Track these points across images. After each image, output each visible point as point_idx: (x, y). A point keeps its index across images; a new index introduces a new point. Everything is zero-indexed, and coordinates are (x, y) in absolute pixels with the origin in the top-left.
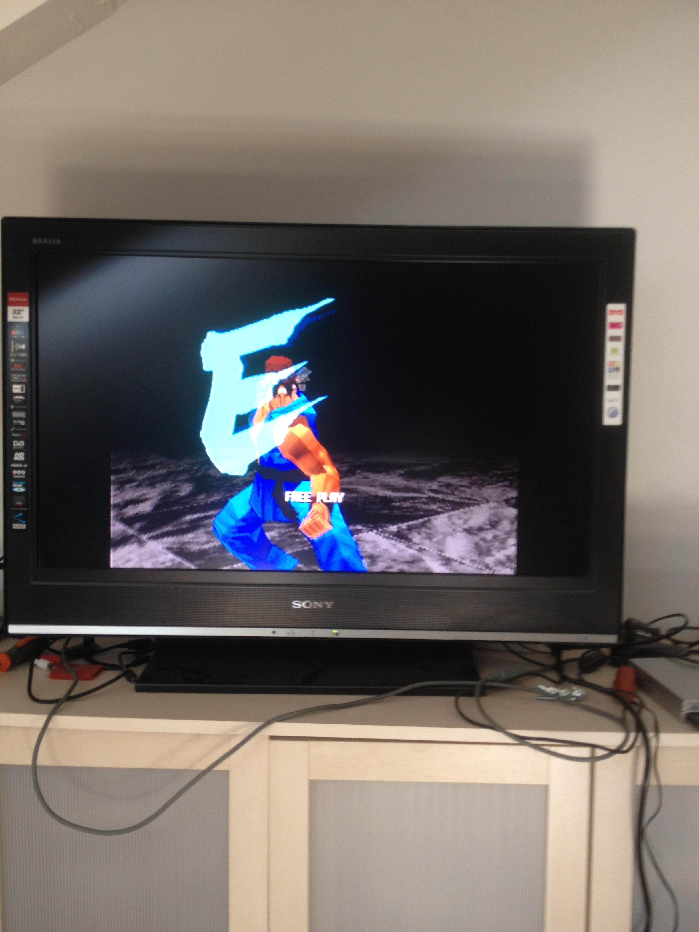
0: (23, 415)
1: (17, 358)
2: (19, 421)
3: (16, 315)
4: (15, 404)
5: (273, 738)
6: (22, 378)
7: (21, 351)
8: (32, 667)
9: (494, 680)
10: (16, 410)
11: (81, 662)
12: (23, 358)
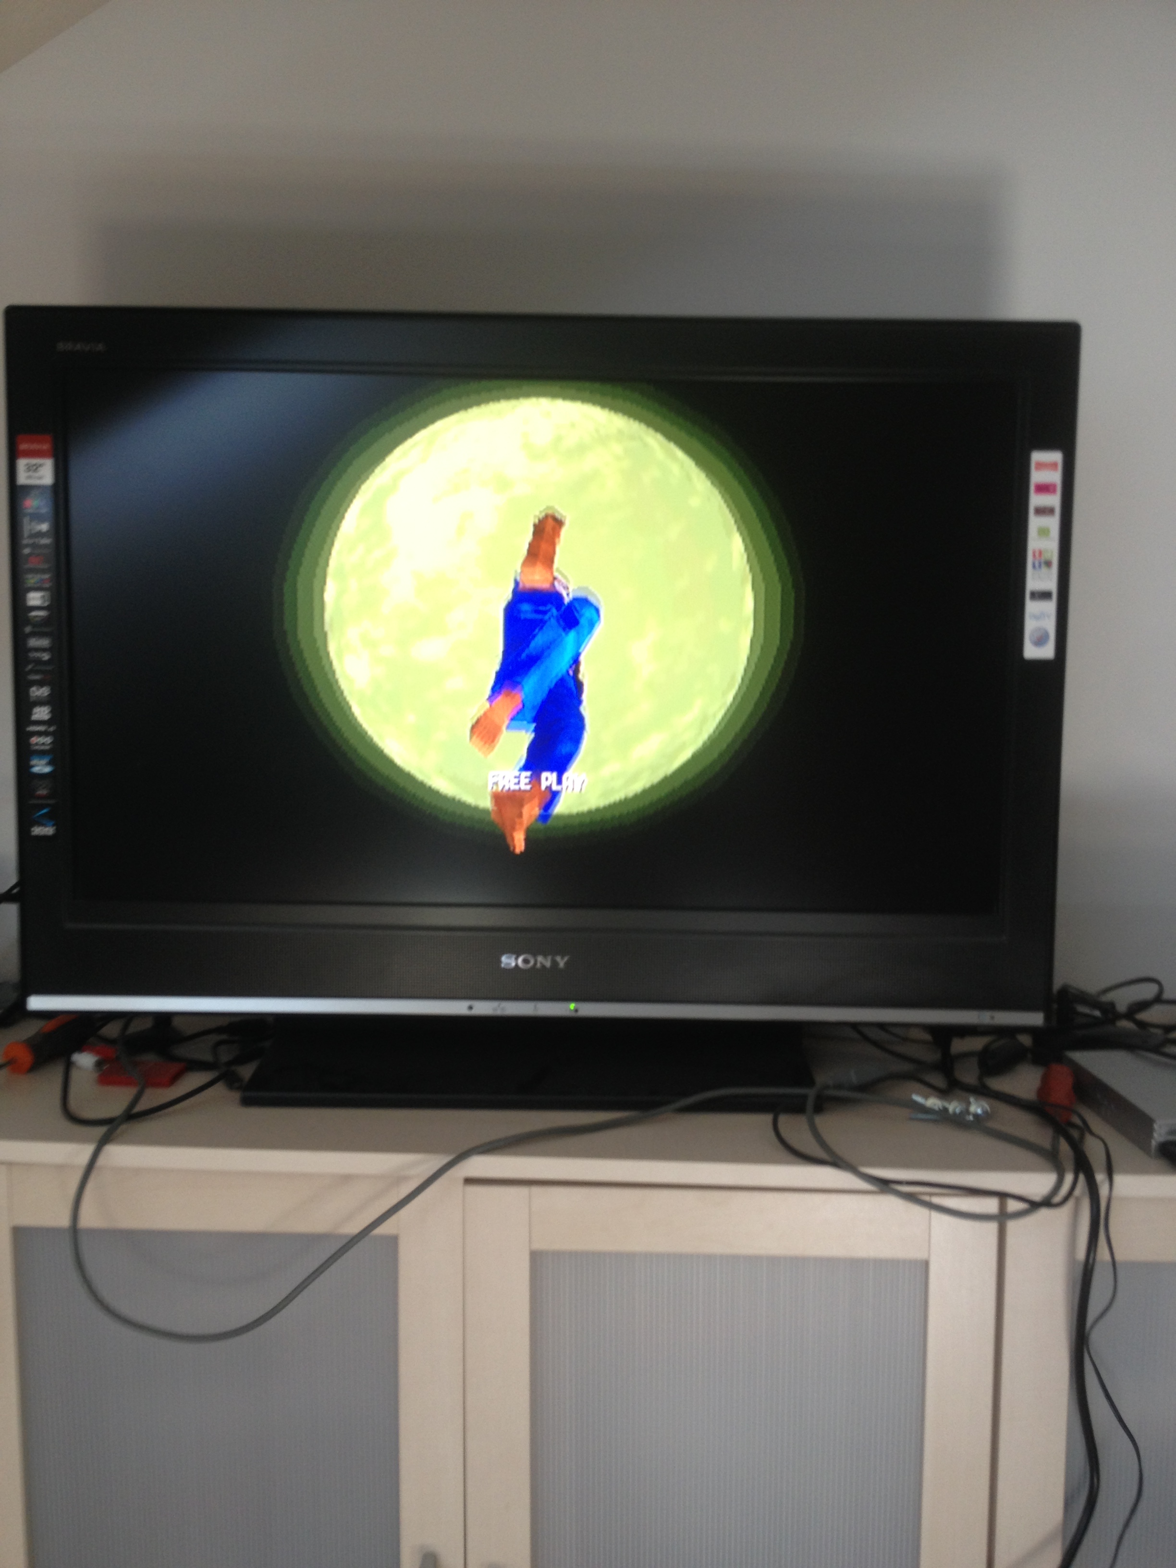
0: (44, 642)
1: (34, 546)
2: (37, 655)
3: (31, 473)
4: (34, 625)
5: (469, 1181)
6: (42, 581)
7: (40, 534)
8: (69, 1065)
9: (839, 1087)
10: (33, 634)
11: (150, 1058)
12: (46, 546)
